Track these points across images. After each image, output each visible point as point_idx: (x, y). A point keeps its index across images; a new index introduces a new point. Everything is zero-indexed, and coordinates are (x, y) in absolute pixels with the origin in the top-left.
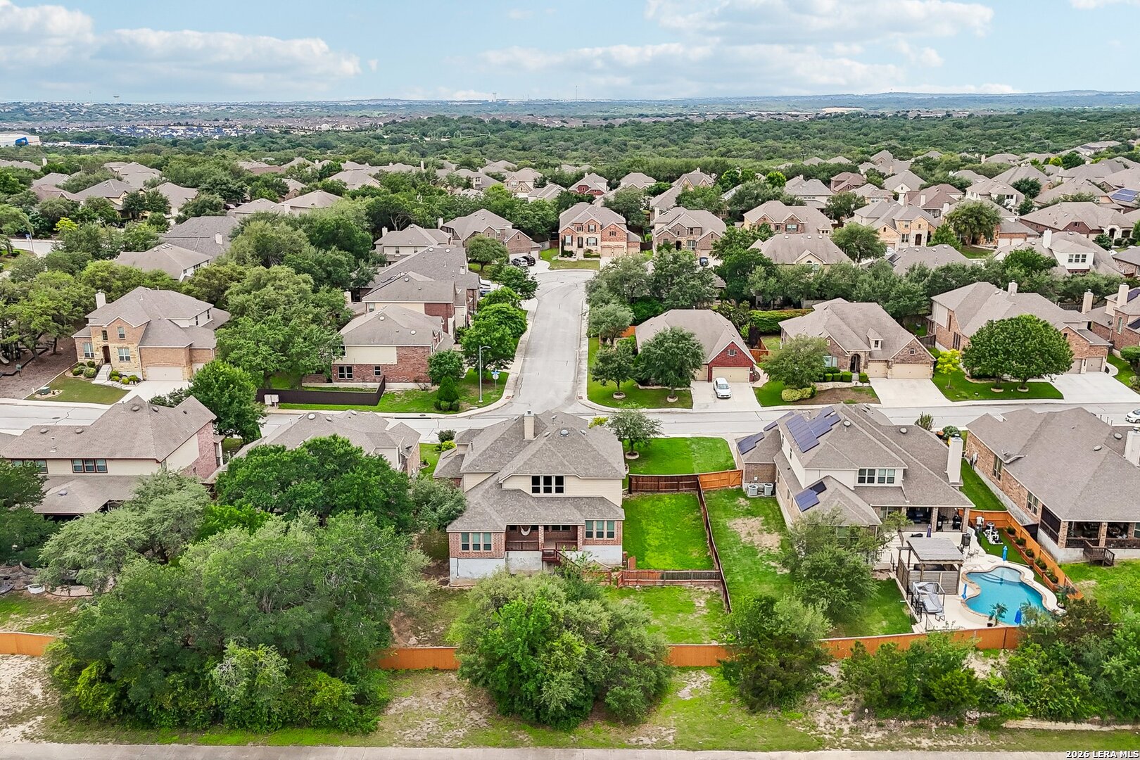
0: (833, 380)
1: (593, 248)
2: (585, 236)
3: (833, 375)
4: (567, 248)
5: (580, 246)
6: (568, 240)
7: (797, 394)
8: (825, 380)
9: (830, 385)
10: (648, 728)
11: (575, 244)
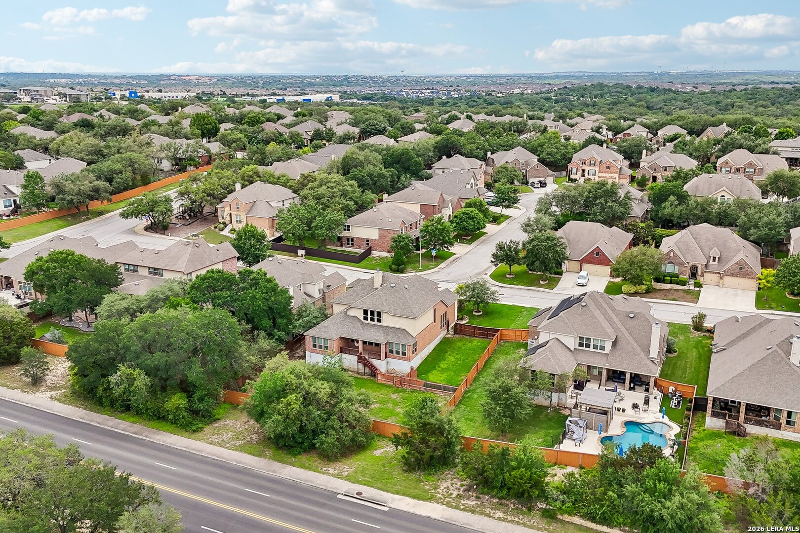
0: (671, 282)
1: (592, 177)
2: (587, 168)
3: (674, 279)
4: (572, 176)
5: (583, 176)
6: (574, 171)
7: (633, 289)
8: (664, 281)
9: (669, 286)
10: (338, 465)
11: (580, 174)
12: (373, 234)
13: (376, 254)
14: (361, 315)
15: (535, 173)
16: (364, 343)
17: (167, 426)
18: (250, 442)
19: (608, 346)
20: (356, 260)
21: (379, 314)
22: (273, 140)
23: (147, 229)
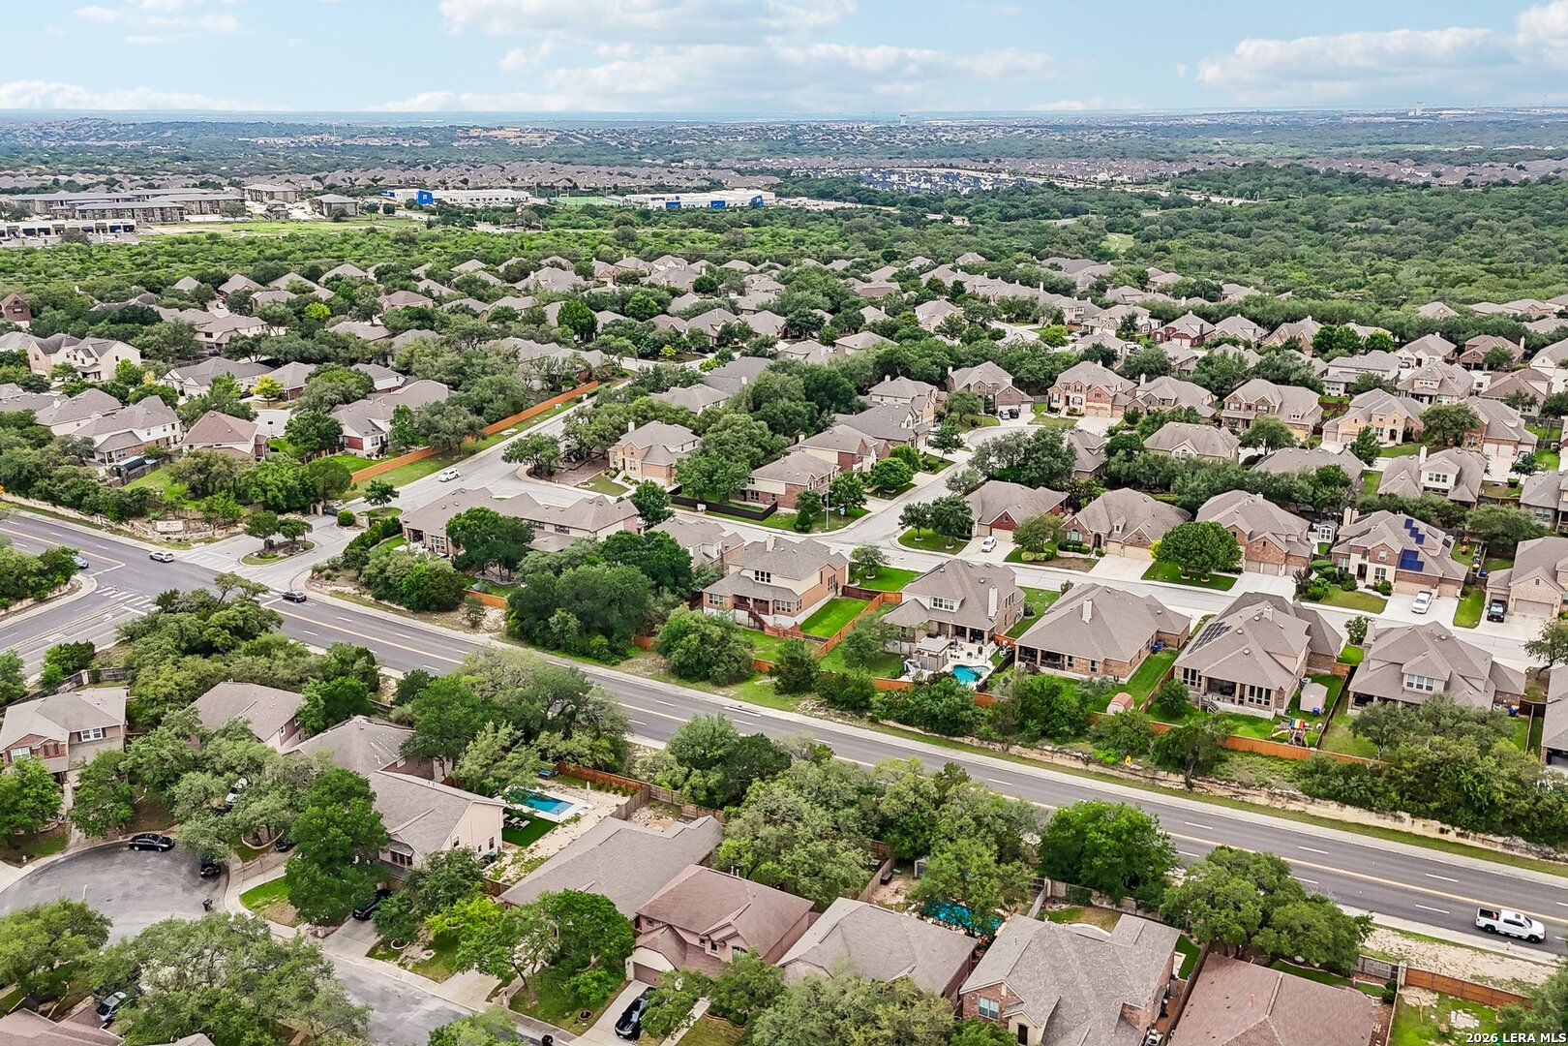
0: (1074, 550)
1: (1078, 407)
2: (1072, 396)
3: (1078, 547)
4: (1053, 405)
5: (1067, 404)
6: (1056, 397)
7: (1031, 556)
8: (1066, 550)
9: (1071, 554)
10: (726, 689)
11: (1063, 401)
12: (779, 488)
13: (782, 510)
14: (753, 576)
15: (1006, 398)
16: (755, 600)
17: (591, 661)
18: (658, 674)
19: (956, 606)
20: (761, 517)
21: (769, 575)
22: (668, 343)
23: (530, 473)
